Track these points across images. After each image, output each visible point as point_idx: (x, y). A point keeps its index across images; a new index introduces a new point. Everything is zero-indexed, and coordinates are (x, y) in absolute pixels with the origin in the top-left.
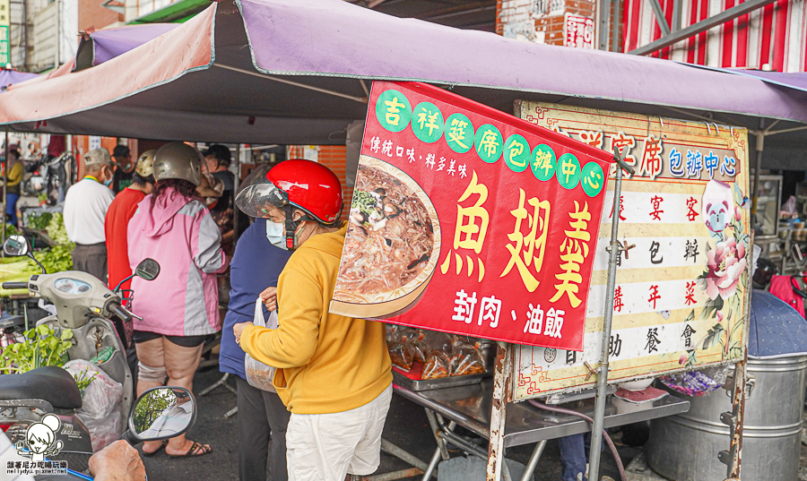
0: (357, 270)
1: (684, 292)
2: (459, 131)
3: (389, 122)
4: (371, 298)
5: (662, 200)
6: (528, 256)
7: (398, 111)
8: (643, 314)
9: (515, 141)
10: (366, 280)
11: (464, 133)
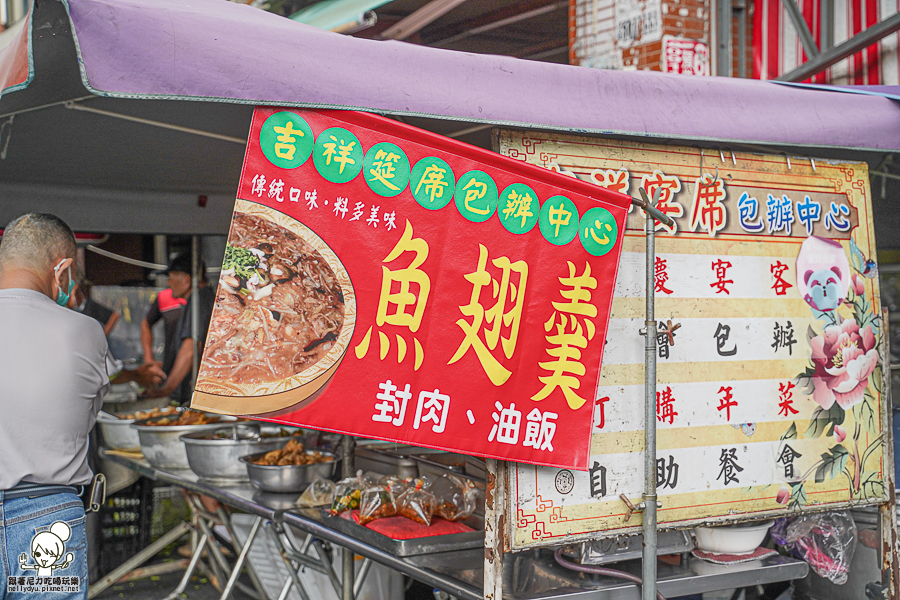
0: (229, 352)
1: (776, 398)
2: (386, 167)
3: (279, 155)
4: (250, 389)
5: (729, 265)
6: (492, 337)
7: (293, 140)
8: (710, 428)
9: (473, 180)
10: (242, 365)
11: (394, 169)
